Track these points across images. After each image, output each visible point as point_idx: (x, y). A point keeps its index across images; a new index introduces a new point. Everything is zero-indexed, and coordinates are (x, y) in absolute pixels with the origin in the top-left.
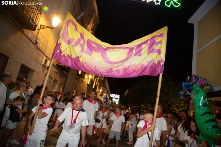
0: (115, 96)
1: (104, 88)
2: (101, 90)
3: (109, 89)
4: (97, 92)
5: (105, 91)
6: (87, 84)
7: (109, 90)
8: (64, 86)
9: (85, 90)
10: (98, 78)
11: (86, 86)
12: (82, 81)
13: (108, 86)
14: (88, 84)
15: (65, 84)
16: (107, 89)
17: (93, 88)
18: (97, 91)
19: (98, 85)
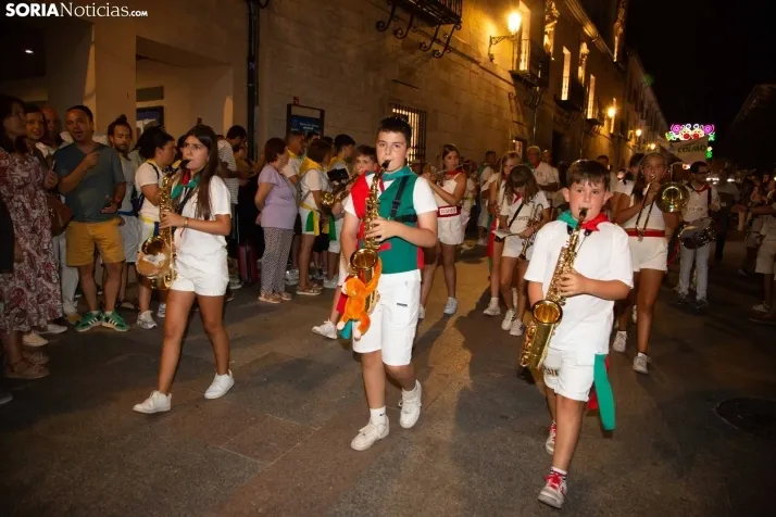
0: (691, 133)
1: (631, 99)
2: (612, 112)
3: (656, 107)
4: (593, 122)
5: (637, 116)
6: (508, 77)
7: (660, 114)
8: (252, 76)
9: (500, 109)
10: (584, 49)
11: (507, 88)
12: (447, 47)
13: (648, 95)
14: (516, 76)
15: (252, 58)
16: (646, 106)
17: (565, 97)
18: (589, 116)
19: (592, 84)
